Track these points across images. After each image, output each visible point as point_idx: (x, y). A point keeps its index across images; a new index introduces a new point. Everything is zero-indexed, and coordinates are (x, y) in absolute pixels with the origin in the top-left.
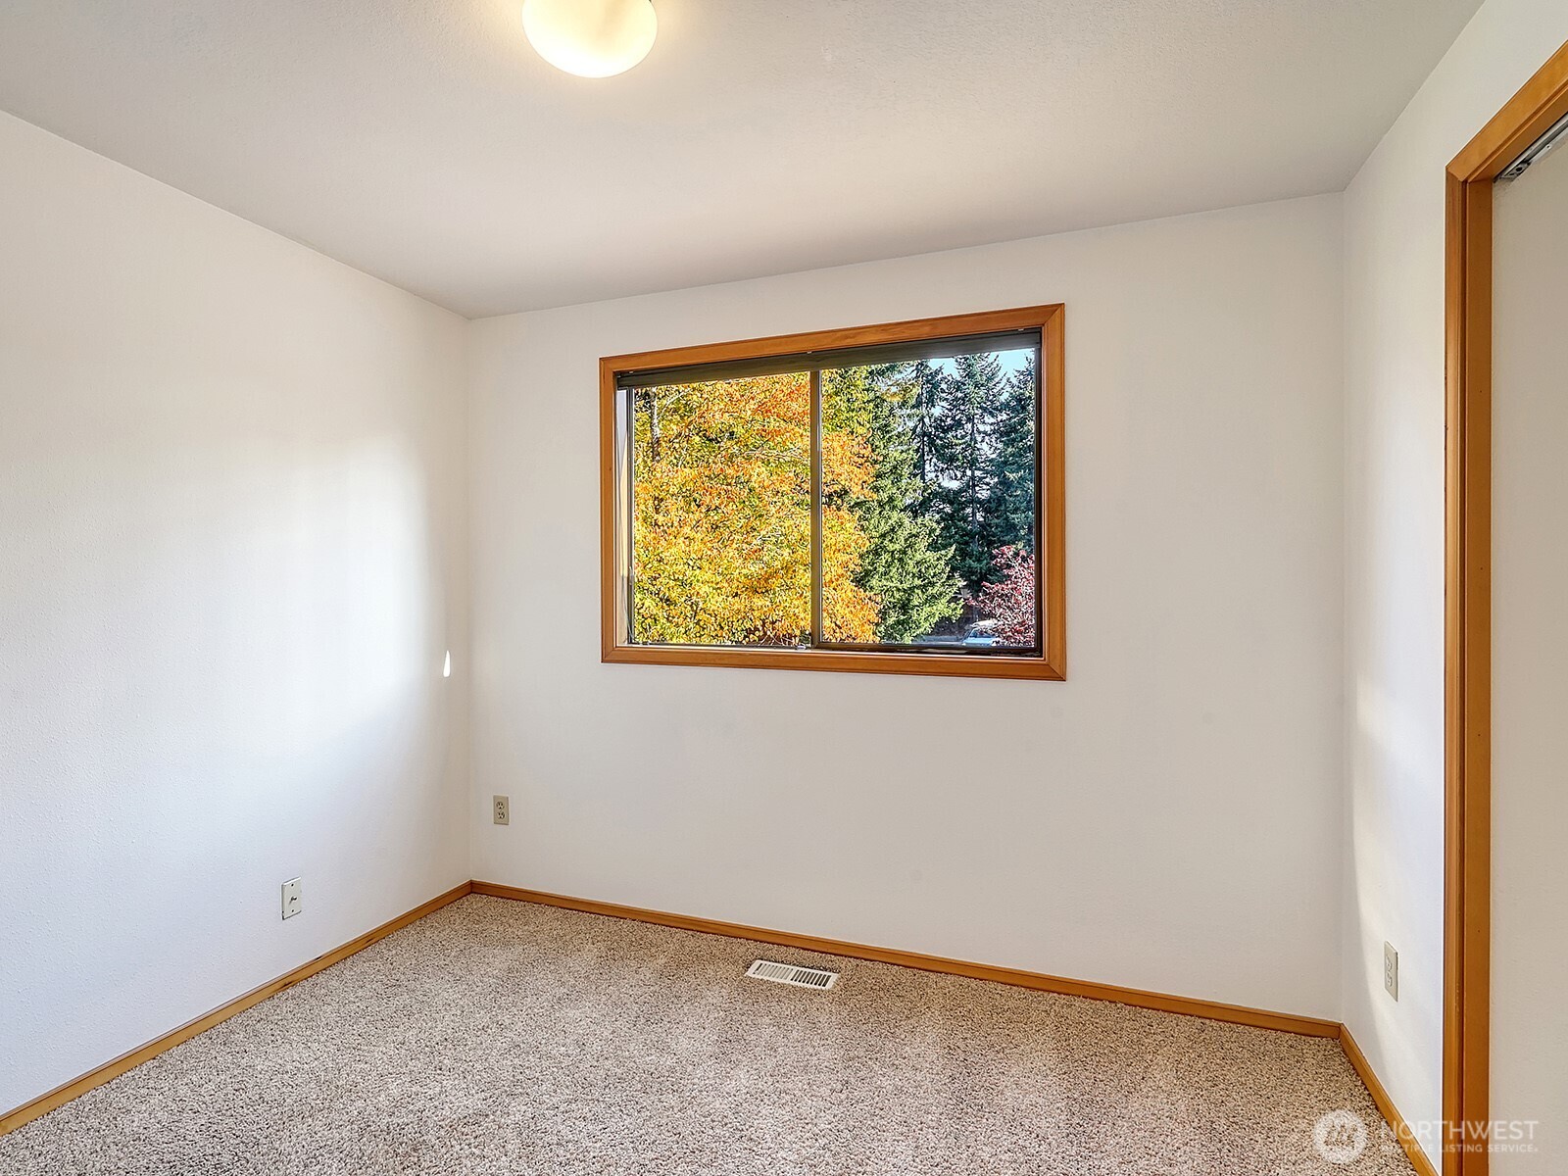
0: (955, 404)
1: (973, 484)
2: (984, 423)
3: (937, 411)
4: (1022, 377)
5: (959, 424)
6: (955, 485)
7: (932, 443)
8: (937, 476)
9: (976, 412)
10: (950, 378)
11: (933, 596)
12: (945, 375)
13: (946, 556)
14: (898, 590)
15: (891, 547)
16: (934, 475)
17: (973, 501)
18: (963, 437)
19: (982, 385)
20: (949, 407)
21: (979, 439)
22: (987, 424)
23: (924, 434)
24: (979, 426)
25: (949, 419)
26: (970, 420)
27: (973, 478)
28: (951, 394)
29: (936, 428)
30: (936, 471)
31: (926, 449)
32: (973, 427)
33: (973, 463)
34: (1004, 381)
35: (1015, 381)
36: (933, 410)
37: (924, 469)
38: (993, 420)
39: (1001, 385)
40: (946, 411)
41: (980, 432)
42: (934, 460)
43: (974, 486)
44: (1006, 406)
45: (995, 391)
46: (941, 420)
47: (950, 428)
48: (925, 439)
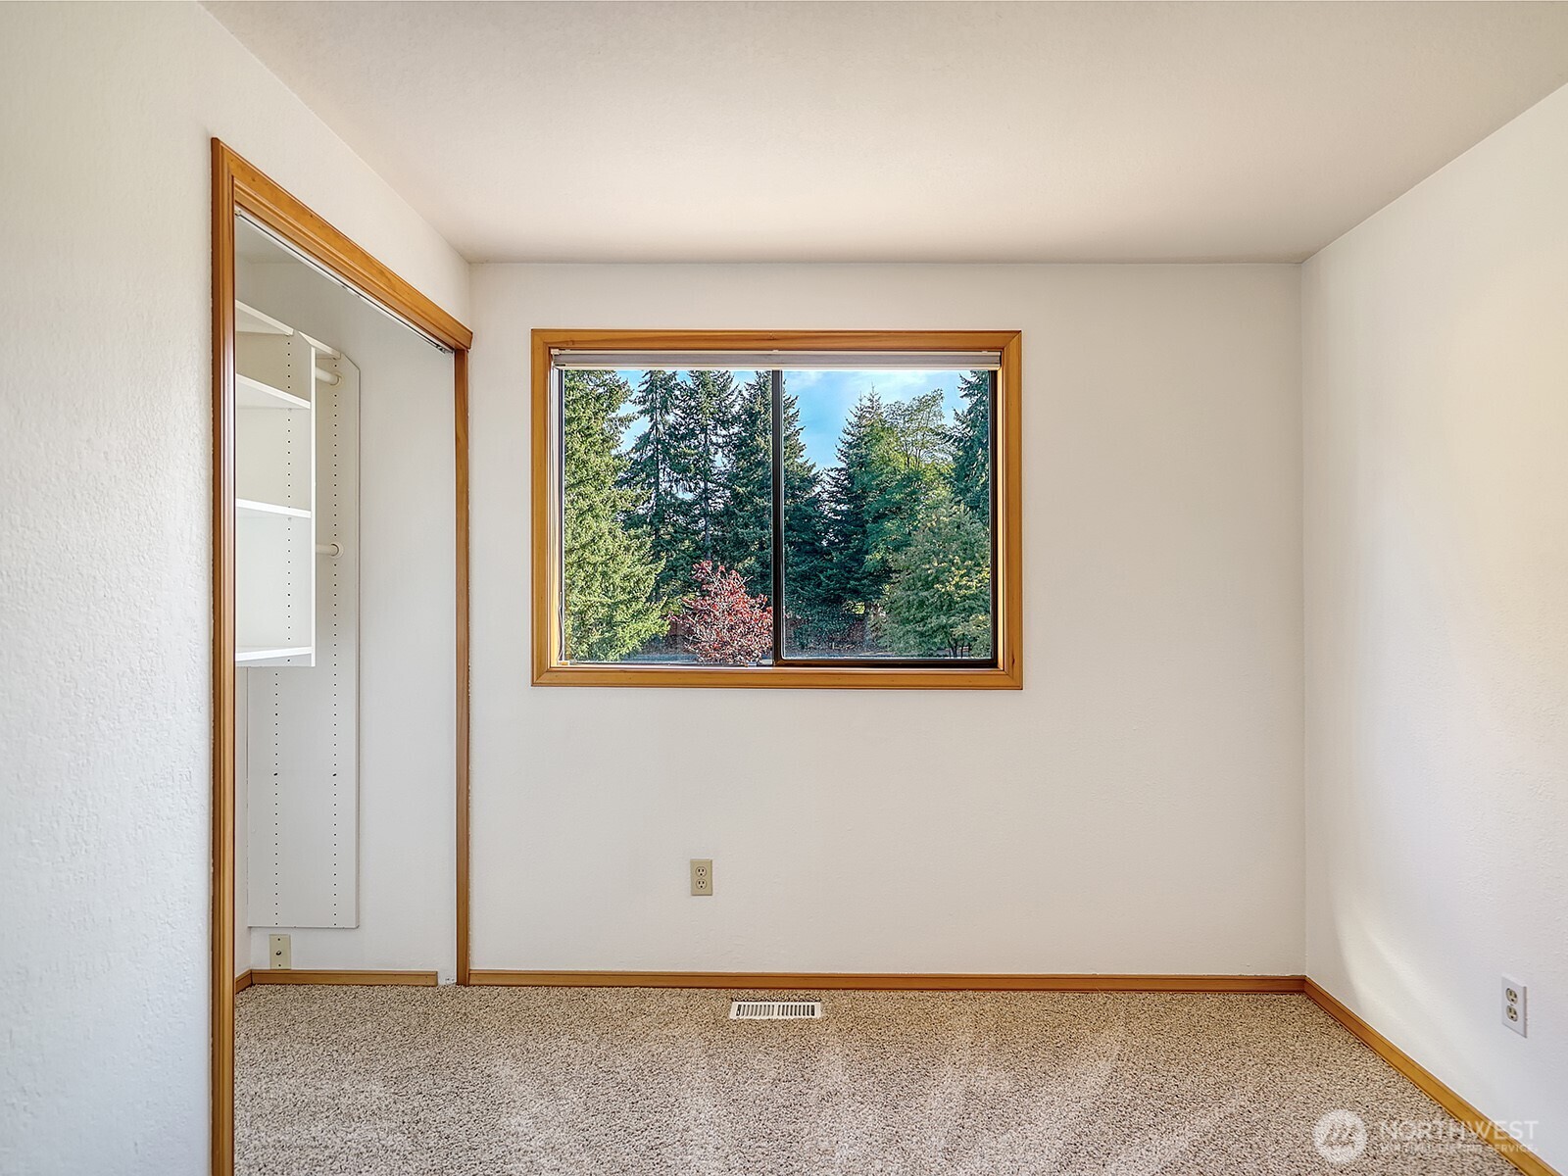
0: (688, 412)
1: (705, 496)
2: (716, 434)
3: (670, 419)
4: (752, 391)
5: (692, 434)
6: (689, 497)
7: (666, 452)
8: (671, 487)
9: (709, 422)
10: (683, 385)
11: (639, 612)
12: (678, 381)
13: (656, 570)
14: (603, 605)
15: (593, 559)
16: (668, 485)
17: (705, 514)
18: (696, 447)
19: (715, 395)
20: (683, 415)
21: (712, 451)
22: (719, 436)
23: (658, 441)
24: (712, 437)
25: (682, 428)
26: (704, 430)
27: (705, 490)
28: (684, 401)
29: (670, 436)
30: (671, 481)
31: (661, 457)
32: (706, 438)
33: (706, 475)
34: (736, 393)
35: (746, 394)
36: (667, 417)
37: (658, 478)
38: (724, 432)
39: (733, 397)
40: (680, 419)
41: (712, 443)
42: (668, 470)
43: (707, 498)
44: (736, 419)
45: (727, 402)
46: (675, 428)
47: (683, 437)
48: (659, 447)
